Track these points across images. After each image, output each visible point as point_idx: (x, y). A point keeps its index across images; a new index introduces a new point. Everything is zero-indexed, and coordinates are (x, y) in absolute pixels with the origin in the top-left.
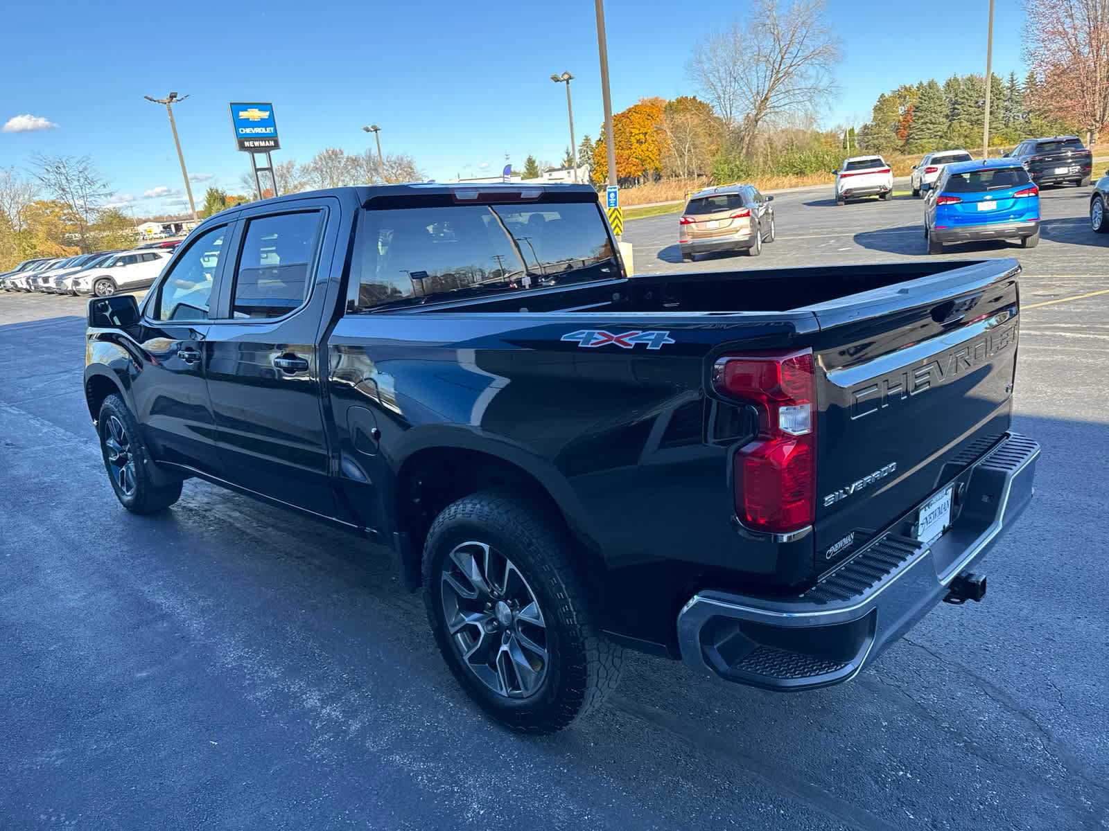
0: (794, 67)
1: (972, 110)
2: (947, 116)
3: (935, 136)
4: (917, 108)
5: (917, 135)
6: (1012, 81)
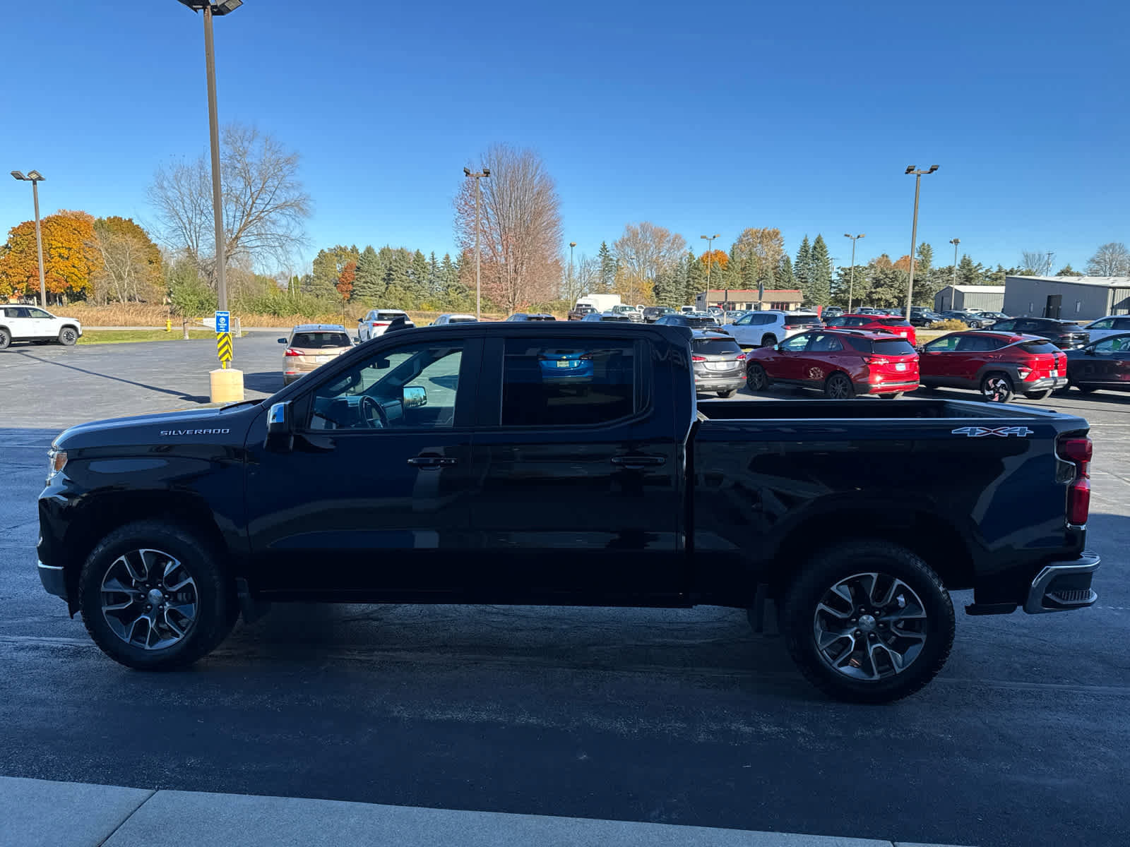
0: (266, 213)
1: (404, 277)
2: (384, 279)
3: (376, 294)
4: (358, 268)
5: (360, 292)
6: (433, 259)
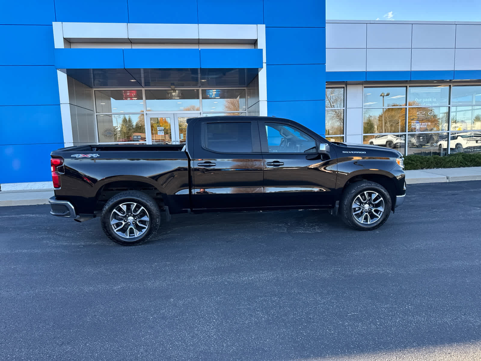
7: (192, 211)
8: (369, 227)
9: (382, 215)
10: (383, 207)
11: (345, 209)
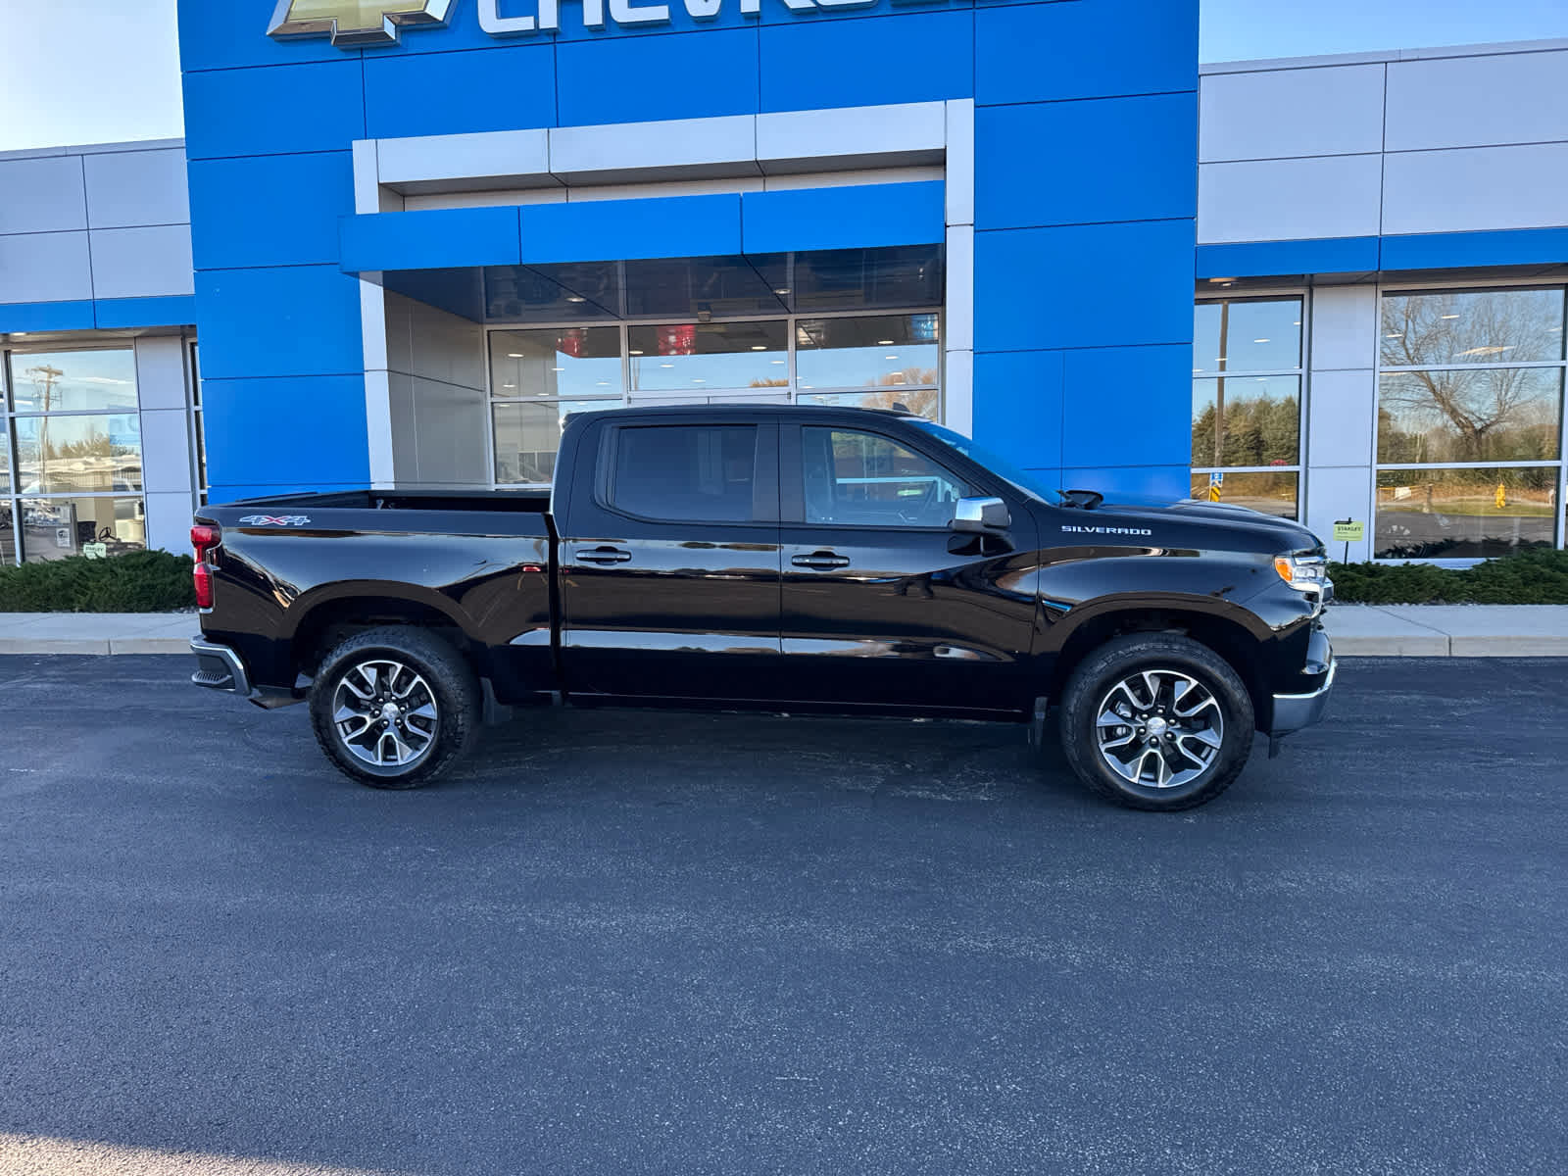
7: (565, 697)
8: (1160, 798)
9: (1212, 763)
10: (1218, 731)
11: (1070, 727)
